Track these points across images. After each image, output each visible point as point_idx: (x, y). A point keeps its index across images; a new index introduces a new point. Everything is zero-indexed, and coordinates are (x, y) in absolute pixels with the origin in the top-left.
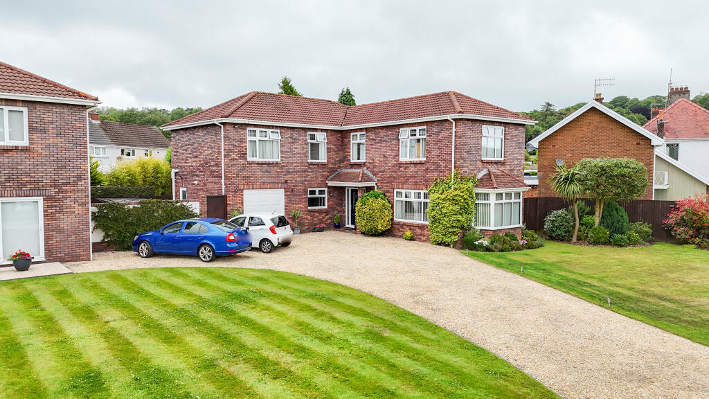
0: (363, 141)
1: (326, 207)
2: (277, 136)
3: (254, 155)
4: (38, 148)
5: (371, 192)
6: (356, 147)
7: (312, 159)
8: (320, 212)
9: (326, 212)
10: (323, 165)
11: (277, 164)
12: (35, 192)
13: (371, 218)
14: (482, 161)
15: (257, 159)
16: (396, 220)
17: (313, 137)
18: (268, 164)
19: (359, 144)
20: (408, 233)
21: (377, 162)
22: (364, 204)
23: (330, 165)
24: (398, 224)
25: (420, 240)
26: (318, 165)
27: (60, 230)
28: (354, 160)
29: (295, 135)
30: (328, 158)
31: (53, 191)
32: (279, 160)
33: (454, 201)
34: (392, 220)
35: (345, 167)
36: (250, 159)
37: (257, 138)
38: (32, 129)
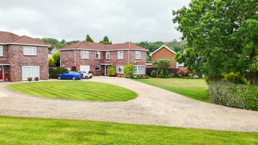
0: (109, 54)
1: (100, 70)
2: (88, 52)
3: (82, 57)
4: (38, 55)
5: (111, 66)
6: (107, 55)
7: (96, 58)
8: (99, 71)
9: (100, 71)
10: (99, 60)
11: (88, 59)
12: (38, 65)
13: (110, 72)
14: (136, 59)
15: (83, 58)
16: (117, 73)
17: (97, 53)
18: (86, 59)
19: (108, 55)
20: (119, 76)
21: (112, 59)
22: (109, 69)
23: (101, 60)
24: (117, 74)
25: (122, 77)
26: (98, 60)
27: (43, 73)
28: (107, 58)
29: (92, 52)
30: (101, 58)
31: (41, 65)
32: (88, 58)
33: (129, 68)
34: (116, 73)
35: (105, 60)
36: (81, 58)
37: (83, 53)
38: (37, 52)
